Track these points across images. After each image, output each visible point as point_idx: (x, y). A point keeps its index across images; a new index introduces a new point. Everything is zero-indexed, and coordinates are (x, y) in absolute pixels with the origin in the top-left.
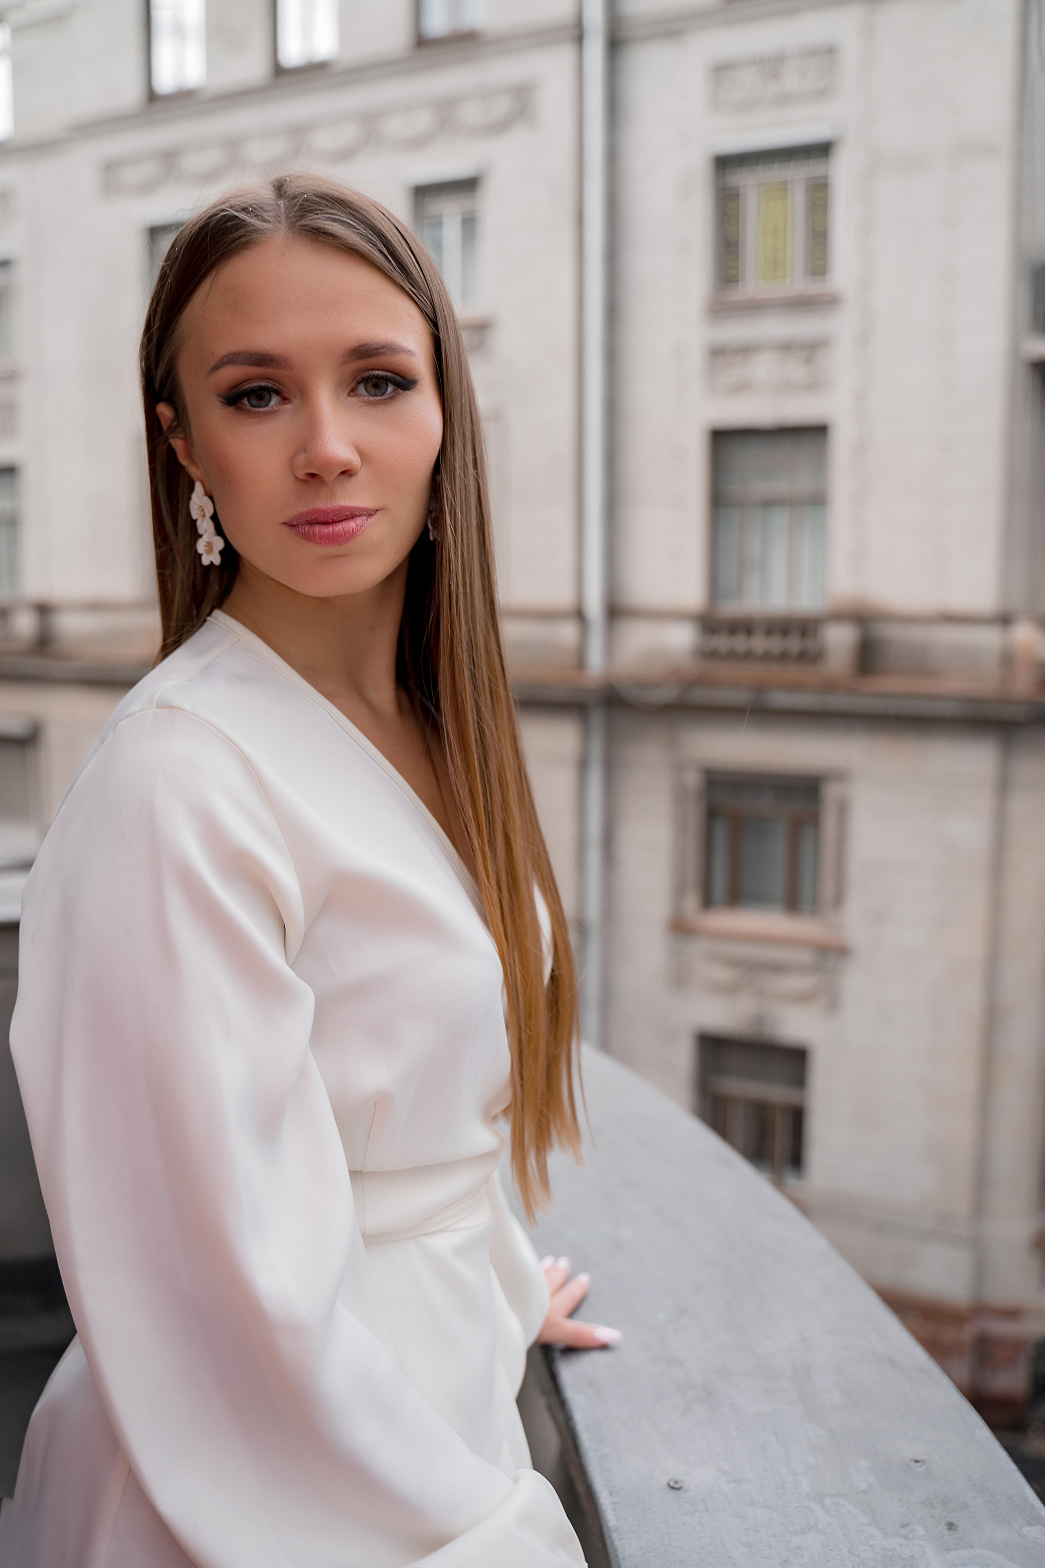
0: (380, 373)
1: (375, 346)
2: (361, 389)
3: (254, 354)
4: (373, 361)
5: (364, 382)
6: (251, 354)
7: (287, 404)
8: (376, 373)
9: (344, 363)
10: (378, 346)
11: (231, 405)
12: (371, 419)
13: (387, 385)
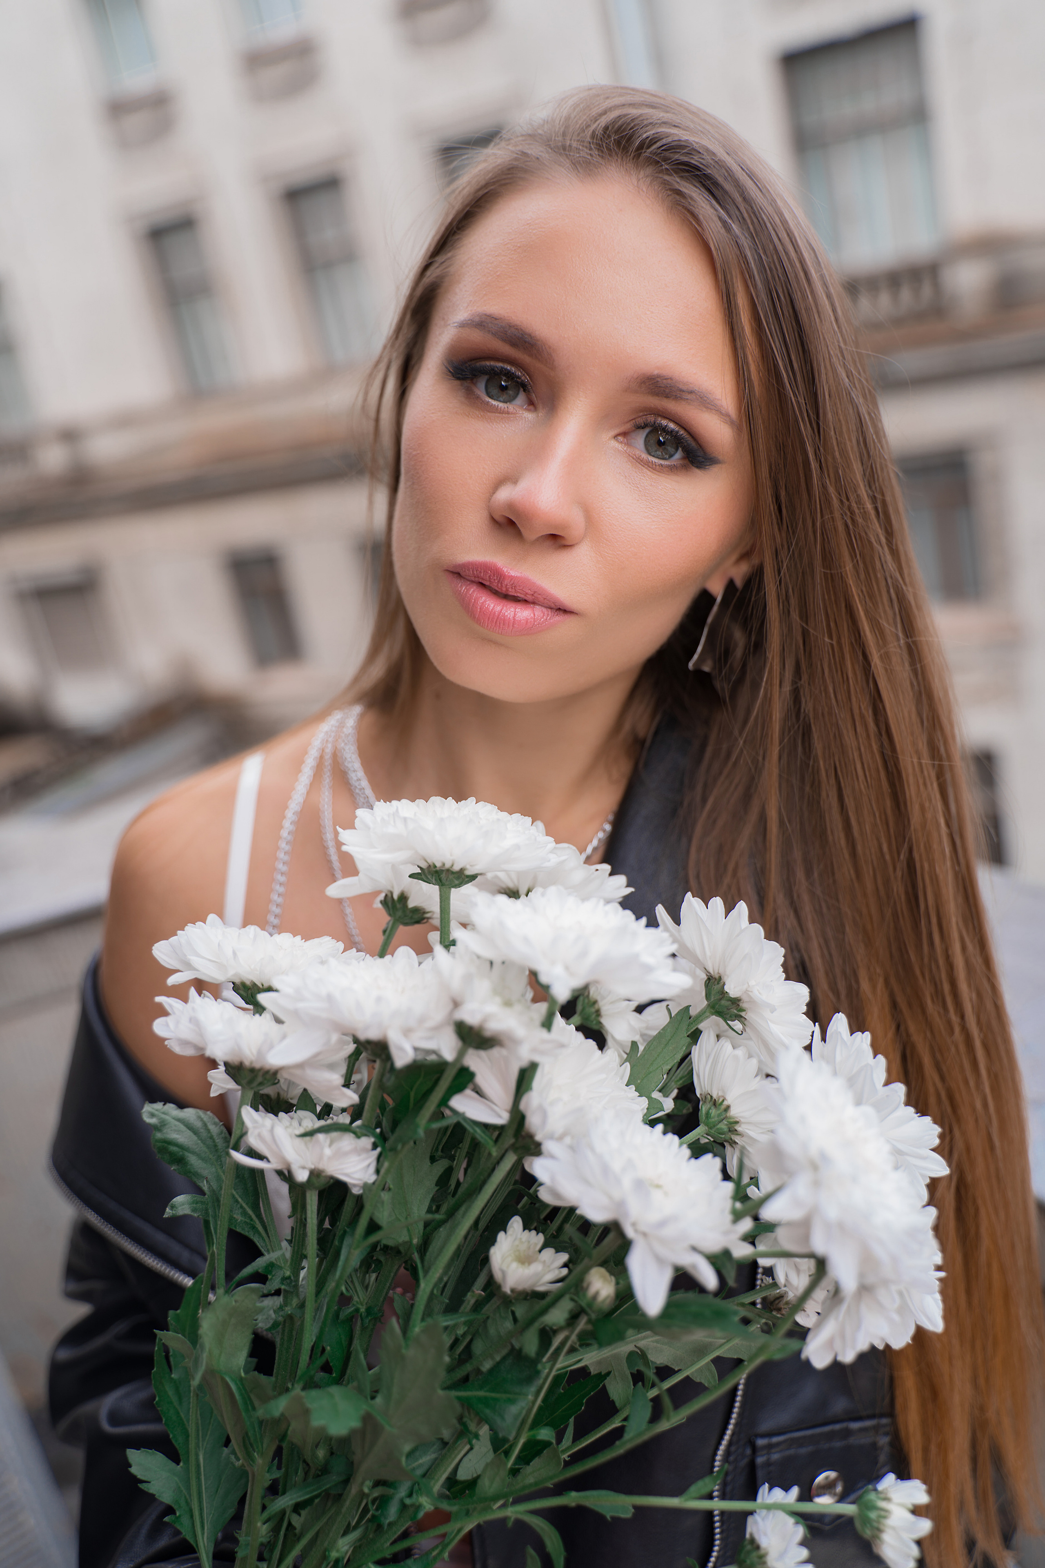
0: (672, 426)
1: (681, 387)
2: (639, 439)
3: (514, 326)
4: (672, 406)
5: (647, 430)
6: (510, 326)
7: (529, 410)
8: (664, 422)
9: (627, 390)
10: (684, 388)
11: (458, 379)
12: (629, 483)
13: (677, 450)
